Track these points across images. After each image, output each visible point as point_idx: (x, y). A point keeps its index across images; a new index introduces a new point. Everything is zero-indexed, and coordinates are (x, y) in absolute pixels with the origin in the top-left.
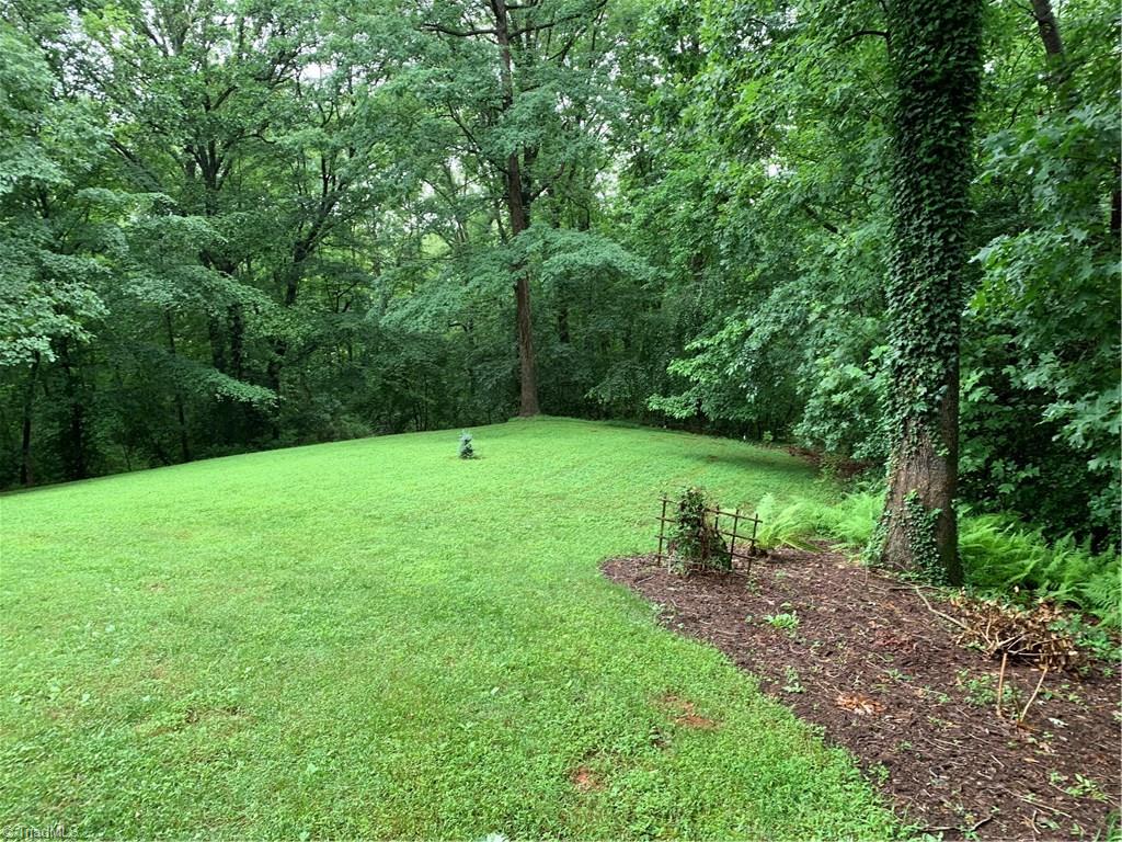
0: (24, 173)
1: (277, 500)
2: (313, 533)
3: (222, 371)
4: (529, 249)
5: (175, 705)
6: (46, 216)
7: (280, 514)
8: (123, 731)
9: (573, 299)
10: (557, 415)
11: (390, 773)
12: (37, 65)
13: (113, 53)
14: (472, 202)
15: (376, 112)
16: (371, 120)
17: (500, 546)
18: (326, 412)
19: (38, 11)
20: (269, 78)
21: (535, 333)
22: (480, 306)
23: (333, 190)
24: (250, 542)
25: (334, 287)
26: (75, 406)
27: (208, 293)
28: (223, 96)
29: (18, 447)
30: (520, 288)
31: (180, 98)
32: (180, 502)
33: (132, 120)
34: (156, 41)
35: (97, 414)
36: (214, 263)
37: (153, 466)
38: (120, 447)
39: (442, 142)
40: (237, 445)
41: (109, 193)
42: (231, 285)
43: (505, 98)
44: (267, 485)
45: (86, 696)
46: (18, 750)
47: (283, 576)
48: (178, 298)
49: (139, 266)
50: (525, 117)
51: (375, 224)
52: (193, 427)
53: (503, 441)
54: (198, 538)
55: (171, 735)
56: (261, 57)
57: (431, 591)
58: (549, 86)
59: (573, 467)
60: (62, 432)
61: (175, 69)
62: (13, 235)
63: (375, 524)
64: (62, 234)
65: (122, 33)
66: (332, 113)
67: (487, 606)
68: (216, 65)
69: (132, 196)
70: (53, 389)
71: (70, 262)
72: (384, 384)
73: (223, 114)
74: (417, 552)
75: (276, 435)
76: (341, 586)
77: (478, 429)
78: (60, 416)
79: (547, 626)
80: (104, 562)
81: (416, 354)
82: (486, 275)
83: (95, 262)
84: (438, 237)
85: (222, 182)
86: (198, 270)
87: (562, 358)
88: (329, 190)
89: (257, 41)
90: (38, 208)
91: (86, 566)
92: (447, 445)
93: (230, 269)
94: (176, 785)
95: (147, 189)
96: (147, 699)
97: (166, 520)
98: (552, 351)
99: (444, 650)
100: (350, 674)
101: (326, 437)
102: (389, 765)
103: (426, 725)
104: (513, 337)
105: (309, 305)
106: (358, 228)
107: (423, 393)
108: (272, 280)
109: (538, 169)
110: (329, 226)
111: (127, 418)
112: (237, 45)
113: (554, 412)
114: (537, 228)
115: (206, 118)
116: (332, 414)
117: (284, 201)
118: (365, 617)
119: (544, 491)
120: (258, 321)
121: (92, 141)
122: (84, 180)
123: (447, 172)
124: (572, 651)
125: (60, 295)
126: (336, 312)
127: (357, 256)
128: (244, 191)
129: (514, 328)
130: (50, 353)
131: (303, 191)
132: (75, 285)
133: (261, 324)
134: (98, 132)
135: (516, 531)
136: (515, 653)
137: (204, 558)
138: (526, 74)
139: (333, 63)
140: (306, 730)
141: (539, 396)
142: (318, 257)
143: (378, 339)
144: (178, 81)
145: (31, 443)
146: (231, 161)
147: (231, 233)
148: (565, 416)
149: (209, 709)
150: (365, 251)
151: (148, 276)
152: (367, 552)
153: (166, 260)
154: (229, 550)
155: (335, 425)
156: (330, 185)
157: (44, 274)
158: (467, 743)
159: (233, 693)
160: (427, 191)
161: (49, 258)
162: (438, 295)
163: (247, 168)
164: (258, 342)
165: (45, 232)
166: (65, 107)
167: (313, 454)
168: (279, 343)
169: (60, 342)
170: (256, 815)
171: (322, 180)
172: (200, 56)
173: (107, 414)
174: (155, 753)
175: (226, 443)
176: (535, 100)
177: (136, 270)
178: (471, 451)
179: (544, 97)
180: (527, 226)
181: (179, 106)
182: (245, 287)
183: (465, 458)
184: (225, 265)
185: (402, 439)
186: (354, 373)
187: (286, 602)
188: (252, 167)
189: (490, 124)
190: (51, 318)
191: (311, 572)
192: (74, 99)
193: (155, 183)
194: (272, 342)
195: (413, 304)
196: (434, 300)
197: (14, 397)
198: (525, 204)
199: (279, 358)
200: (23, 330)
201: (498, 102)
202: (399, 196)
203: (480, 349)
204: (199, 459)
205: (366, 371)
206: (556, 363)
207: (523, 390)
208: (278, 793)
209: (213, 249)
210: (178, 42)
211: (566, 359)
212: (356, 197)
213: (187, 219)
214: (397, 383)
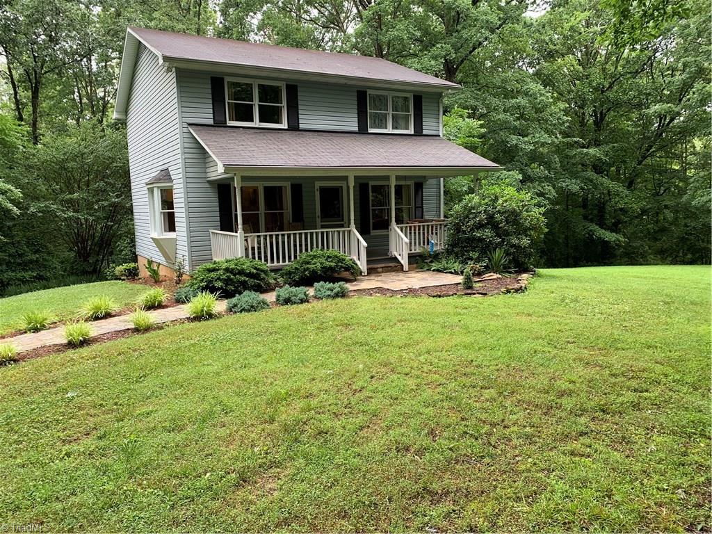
3: (596, 225)
27: (595, 186)
28: (612, 84)
42: (607, 182)
48: (582, 188)
49: (564, 173)
73: (611, 94)
86: (591, 174)
115: (602, 97)
120: (616, 200)
126: (658, 194)
133: (618, 201)
151: (568, 178)
164: (616, 210)
182: (614, 183)
194: (623, 211)
213: (590, 150)
214: (693, 238)
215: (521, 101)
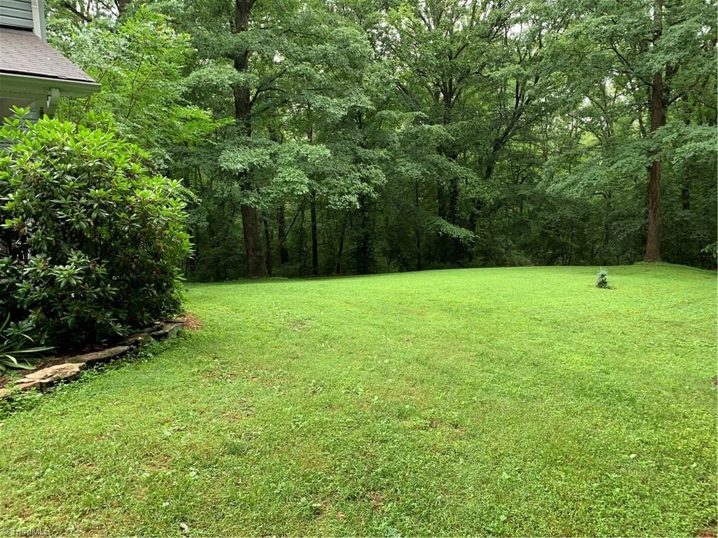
0: (353, 104)
1: (474, 300)
2: (497, 324)
3: (444, 219)
4: (664, 140)
5: (423, 414)
6: (360, 128)
7: (476, 309)
8: (396, 423)
9: (697, 177)
10: (674, 263)
11: (559, 493)
12: (365, 42)
13: (401, 31)
14: (622, 108)
15: (558, 51)
16: (555, 56)
17: (629, 353)
18: (502, 247)
19: (366, 12)
20: (489, 36)
21: (663, 202)
22: (619, 181)
23: (522, 104)
24: (459, 324)
25: (516, 167)
26: (366, 233)
27: (440, 171)
28: (460, 50)
29: (337, 254)
30: (653, 170)
31: (435, 54)
32: (418, 293)
33: (408, 69)
34: (425, 21)
35: (376, 239)
36: (445, 153)
37: (401, 271)
38: (385, 258)
39: (602, 66)
40: (448, 263)
41: (393, 113)
42: (454, 166)
43: (656, 31)
44: (467, 289)
45: (376, 398)
46: (345, 420)
47: (480, 348)
48: (424, 174)
49: (404, 155)
50: (671, 44)
51: (546, 126)
52: (424, 250)
53: (630, 278)
54: (430, 316)
55: (422, 432)
56: (485, 23)
57: (580, 377)
58: (694, 19)
59: (689, 303)
60: (357, 248)
61: (434, 37)
62: (344, 139)
63: (538, 324)
64: (367, 137)
65: (407, 19)
66: (526, 54)
67: (623, 394)
68: (458, 31)
69: (405, 114)
70: (356, 224)
71: (370, 153)
72: (543, 232)
73: (459, 62)
74: (567, 347)
75: (471, 258)
76: (518, 361)
77: (611, 268)
78: (357, 239)
79: (673, 418)
80: (380, 322)
81: (568, 213)
82: (628, 159)
83: (382, 153)
84: (590, 133)
85: (454, 103)
86: (436, 157)
87: (683, 220)
88: (519, 105)
89: (483, 14)
90: (357, 123)
91: (372, 323)
92: (587, 277)
93: (454, 157)
94: (426, 463)
95: (413, 110)
96: (407, 406)
97: (412, 303)
98: (676, 215)
99: (593, 419)
100: (528, 421)
101: (501, 263)
102: (558, 488)
103: (582, 467)
104: (643, 204)
105: (499, 178)
106: (536, 128)
107: (570, 239)
108: (477, 163)
109: (677, 80)
110: (518, 128)
111: (390, 242)
112: (471, 18)
113: (672, 260)
114: (673, 124)
115: (449, 64)
116: (506, 249)
117: (490, 113)
118: (535, 385)
119: (664, 318)
120: (468, 189)
121: (389, 83)
122: (381, 105)
123: (603, 89)
124: (695, 441)
125: (364, 172)
126: (516, 183)
127: (533, 147)
128: (466, 108)
129: (644, 197)
130: (357, 204)
131: (502, 107)
132: (372, 166)
133: (469, 190)
134: (391, 77)
135: (642, 344)
136: (647, 432)
137: (434, 328)
138: (675, 12)
139: (530, 22)
140: (501, 450)
141: (661, 248)
142: (508, 148)
143: (542, 201)
144: (435, 44)
145: (343, 252)
146: (460, 90)
147: (457, 134)
148: (682, 264)
149: (442, 421)
150: (539, 144)
151: (409, 161)
152: (534, 342)
153: (419, 151)
154: (447, 326)
155: (507, 256)
156: (520, 101)
157: (357, 160)
158: (613, 487)
159: (456, 416)
160: (586, 102)
161: (360, 151)
162: (589, 173)
163: (470, 93)
164: (466, 202)
165: (359, 137)
166: (376, 64)
167: (494, 273)
168: (478, 202)
169: (362, 198)
170: (472, 496)
171: (515, 99)
172: (449, 28)
173: (381, 239)
174: (413, 440)
175: (442, 261)
176: (682, 31)
177: (403, 157)
178: (606, 283)
179: (689, 28)
180: (663, 123)
181: (434, 58)
182: (462, 167)
183: (601, 287)
184: (451, 154)
185: (554, 270)
186: (524, 224)
187: (483, 365)
188: (474, 92)
189: (641, 51)
190: (359, 184)
191: (498, 348)
192: (380, 60)
193: (418, 106)
194: (474, 202)
195: (571, 178)
196: (586, 176)
197: (337, 226)
198: (663, 107)
199: (477, 212)
200: (346, 191)
201: (650, 36)
202: (567, 107)
203: (616, 211)
204: (427, 269)
205: (532, 222)
206: (679, 224)
207: (648, 242)
208: (485, 485)
209: (446, 144)
210: (437, 22)
211: (686, 221)
212: (537, 109)
213: (433, 126)
214: (552, 232)
215: (330, 48)
